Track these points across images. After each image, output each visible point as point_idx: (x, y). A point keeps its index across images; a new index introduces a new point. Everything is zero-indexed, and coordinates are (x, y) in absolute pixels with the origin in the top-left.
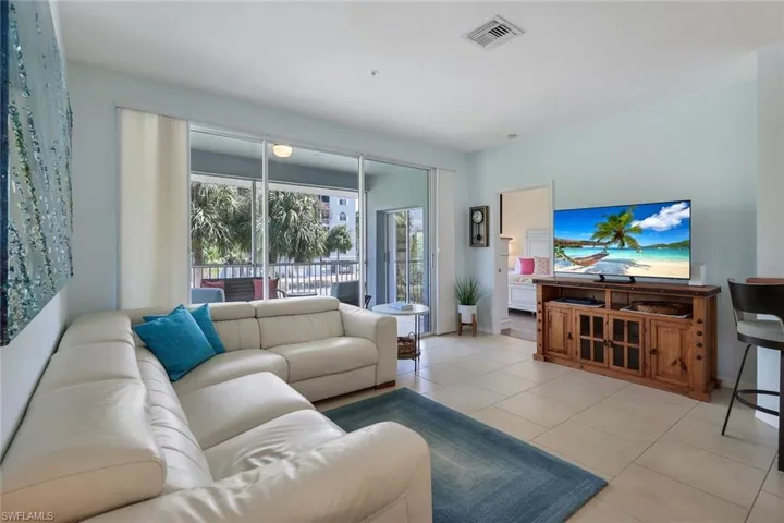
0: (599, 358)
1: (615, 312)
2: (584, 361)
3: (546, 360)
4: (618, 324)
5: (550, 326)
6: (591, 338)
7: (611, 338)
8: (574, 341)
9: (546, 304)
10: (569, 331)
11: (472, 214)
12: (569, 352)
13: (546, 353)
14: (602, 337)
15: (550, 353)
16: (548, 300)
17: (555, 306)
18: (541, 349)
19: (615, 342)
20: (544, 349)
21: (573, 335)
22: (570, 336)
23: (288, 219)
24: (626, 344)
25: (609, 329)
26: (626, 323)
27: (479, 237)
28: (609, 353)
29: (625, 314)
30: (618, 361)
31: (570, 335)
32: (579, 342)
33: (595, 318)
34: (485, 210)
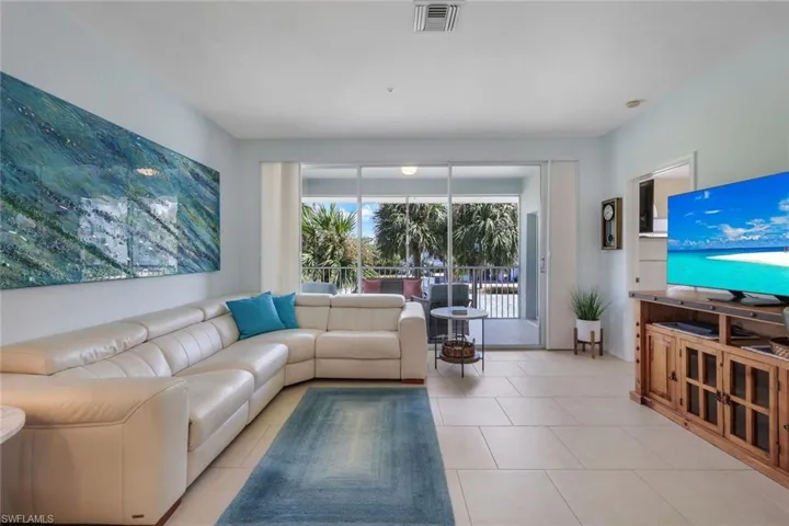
0: (710, 417)
1: (734, 350)
2: (690, 416)
3: (643, 402)
4: (737, 370)
5: (651, 359)
6: (700, 384)
7: (728, 391)
8: (679, 383)
9: (648, 326)
10: (673, 369)
11: (603, 209)
12: (673, 398)
13: (646, 394)
14: (715, 386)
15: (651, 394)
16: (650, 322)
17: (659, 332)
18: (639, 386)
19: (734, 399)
20: (643, 387)
21: (678, 375)
22: (674, 377)
23: (484, 225)
24: (747, 403)
25: (724, 375)
26: (748, 370)
27: (611, 238)
28: (724, 412)
29: (749, 356)
30: (737, 429)
31: (674, 374)
32: (685, 387)
33: (705, 355)
34: (615, 204)
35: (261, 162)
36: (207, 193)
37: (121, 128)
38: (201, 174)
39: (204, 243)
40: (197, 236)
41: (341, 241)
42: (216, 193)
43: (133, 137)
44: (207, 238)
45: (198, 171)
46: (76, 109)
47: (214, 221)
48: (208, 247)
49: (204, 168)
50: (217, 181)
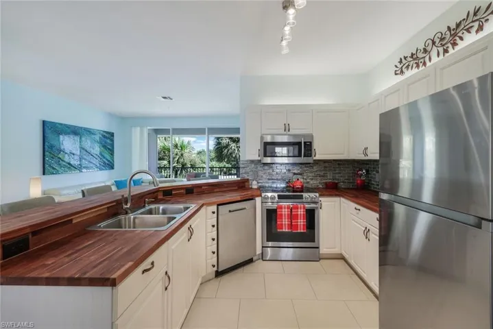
35: (132, 127)
36: (108, 141)
39: (107, 159)
40: (104, 158)
41: (182, 155)
42: (112, 141)
44: (109, 158)
46: (65, 125)
47: (112, 152)
48: (109, 161)
49: (107, 132)
50: (113, 136)
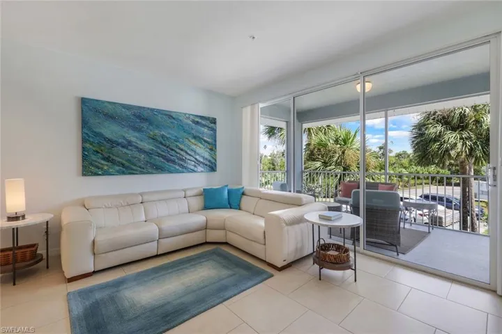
35: (242, 108)
36: (205, 130)
37: (144, 108)
38: (200, 121)
39: (204, 158)
40: (197, 153)
42: (214, 130)
43: (152, 110)
45: (197, 119)
47: (212, 145)
49: (202, 117)
50: (215, 123)
